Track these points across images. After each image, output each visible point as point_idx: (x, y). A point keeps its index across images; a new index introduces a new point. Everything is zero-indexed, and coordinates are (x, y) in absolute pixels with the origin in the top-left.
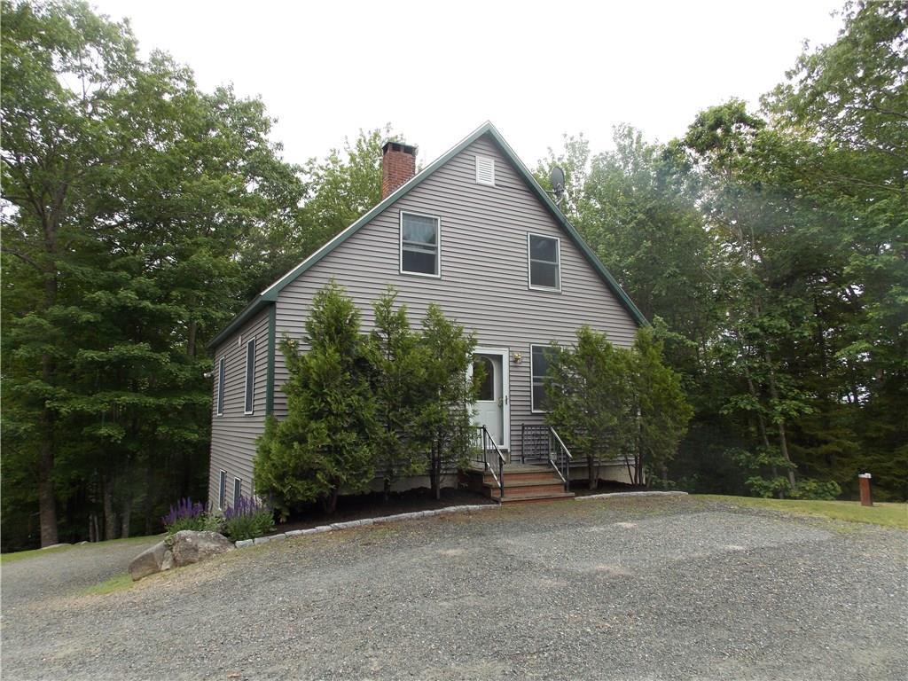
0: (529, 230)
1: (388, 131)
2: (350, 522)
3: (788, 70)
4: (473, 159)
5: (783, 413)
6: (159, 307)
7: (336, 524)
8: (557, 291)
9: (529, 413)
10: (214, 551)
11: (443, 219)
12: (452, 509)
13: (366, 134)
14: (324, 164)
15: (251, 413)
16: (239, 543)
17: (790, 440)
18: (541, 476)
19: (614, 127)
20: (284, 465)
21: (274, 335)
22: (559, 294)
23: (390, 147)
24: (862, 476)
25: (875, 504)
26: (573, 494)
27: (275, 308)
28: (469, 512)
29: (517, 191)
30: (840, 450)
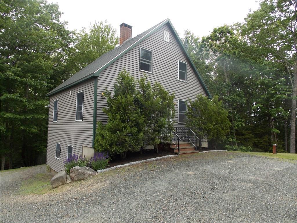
0: (179, 59)
1: (106, 23)
2: (135, 162)
3: (245, 18)
4: (162, 31)
5: (238, 126)
6: (22, 79)
7: (131, 163)
8: (186, 82)
9: (177, 124)
10: (91, 175)
11: (153, 52)
12: (165, 157)
13: (97, 23)
14: (79, 32)
15: (81, 120)
16: (99, 171)
17: (236, 134)
18: (187, 145)
19: (185, 30)
20: (111, 140)
21: (97, 90)
22: (186, 83)
23: (123, 25)
24: (274, 145)
25: (277, 153)
26: (198, 151)
27: (97, 79)
28: (171, 158)
29: (175, 45)
30: (250, 137)
